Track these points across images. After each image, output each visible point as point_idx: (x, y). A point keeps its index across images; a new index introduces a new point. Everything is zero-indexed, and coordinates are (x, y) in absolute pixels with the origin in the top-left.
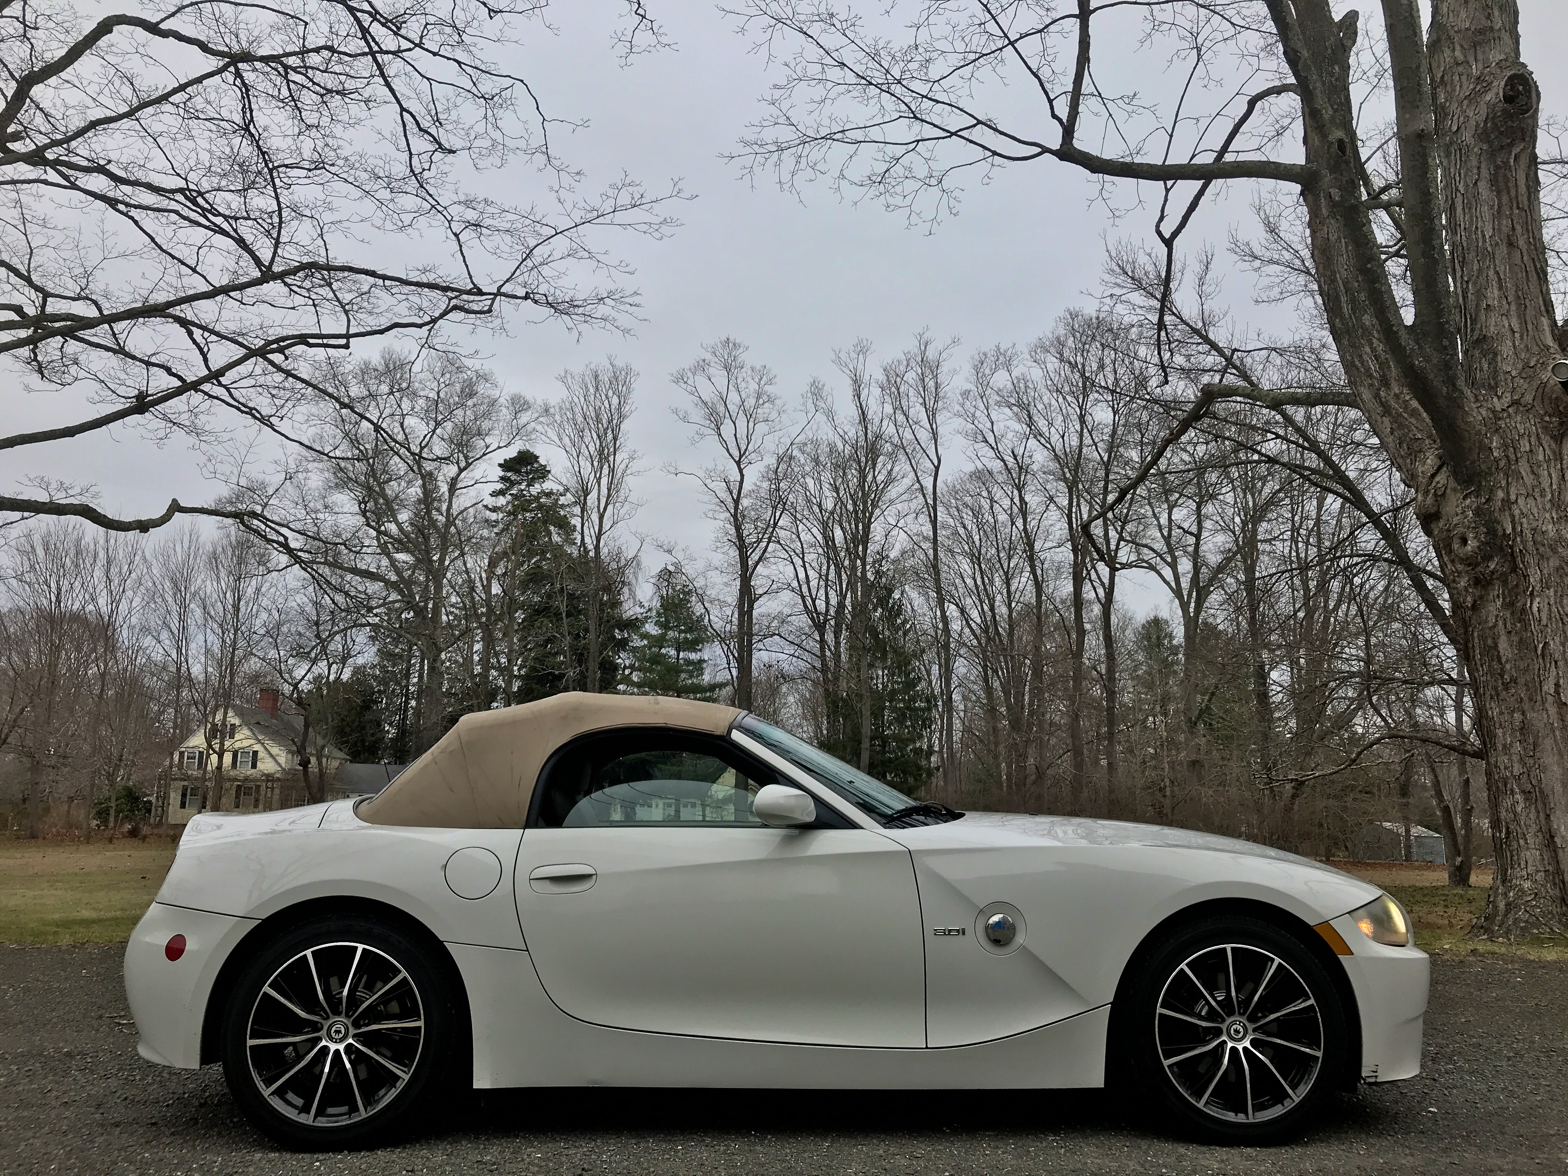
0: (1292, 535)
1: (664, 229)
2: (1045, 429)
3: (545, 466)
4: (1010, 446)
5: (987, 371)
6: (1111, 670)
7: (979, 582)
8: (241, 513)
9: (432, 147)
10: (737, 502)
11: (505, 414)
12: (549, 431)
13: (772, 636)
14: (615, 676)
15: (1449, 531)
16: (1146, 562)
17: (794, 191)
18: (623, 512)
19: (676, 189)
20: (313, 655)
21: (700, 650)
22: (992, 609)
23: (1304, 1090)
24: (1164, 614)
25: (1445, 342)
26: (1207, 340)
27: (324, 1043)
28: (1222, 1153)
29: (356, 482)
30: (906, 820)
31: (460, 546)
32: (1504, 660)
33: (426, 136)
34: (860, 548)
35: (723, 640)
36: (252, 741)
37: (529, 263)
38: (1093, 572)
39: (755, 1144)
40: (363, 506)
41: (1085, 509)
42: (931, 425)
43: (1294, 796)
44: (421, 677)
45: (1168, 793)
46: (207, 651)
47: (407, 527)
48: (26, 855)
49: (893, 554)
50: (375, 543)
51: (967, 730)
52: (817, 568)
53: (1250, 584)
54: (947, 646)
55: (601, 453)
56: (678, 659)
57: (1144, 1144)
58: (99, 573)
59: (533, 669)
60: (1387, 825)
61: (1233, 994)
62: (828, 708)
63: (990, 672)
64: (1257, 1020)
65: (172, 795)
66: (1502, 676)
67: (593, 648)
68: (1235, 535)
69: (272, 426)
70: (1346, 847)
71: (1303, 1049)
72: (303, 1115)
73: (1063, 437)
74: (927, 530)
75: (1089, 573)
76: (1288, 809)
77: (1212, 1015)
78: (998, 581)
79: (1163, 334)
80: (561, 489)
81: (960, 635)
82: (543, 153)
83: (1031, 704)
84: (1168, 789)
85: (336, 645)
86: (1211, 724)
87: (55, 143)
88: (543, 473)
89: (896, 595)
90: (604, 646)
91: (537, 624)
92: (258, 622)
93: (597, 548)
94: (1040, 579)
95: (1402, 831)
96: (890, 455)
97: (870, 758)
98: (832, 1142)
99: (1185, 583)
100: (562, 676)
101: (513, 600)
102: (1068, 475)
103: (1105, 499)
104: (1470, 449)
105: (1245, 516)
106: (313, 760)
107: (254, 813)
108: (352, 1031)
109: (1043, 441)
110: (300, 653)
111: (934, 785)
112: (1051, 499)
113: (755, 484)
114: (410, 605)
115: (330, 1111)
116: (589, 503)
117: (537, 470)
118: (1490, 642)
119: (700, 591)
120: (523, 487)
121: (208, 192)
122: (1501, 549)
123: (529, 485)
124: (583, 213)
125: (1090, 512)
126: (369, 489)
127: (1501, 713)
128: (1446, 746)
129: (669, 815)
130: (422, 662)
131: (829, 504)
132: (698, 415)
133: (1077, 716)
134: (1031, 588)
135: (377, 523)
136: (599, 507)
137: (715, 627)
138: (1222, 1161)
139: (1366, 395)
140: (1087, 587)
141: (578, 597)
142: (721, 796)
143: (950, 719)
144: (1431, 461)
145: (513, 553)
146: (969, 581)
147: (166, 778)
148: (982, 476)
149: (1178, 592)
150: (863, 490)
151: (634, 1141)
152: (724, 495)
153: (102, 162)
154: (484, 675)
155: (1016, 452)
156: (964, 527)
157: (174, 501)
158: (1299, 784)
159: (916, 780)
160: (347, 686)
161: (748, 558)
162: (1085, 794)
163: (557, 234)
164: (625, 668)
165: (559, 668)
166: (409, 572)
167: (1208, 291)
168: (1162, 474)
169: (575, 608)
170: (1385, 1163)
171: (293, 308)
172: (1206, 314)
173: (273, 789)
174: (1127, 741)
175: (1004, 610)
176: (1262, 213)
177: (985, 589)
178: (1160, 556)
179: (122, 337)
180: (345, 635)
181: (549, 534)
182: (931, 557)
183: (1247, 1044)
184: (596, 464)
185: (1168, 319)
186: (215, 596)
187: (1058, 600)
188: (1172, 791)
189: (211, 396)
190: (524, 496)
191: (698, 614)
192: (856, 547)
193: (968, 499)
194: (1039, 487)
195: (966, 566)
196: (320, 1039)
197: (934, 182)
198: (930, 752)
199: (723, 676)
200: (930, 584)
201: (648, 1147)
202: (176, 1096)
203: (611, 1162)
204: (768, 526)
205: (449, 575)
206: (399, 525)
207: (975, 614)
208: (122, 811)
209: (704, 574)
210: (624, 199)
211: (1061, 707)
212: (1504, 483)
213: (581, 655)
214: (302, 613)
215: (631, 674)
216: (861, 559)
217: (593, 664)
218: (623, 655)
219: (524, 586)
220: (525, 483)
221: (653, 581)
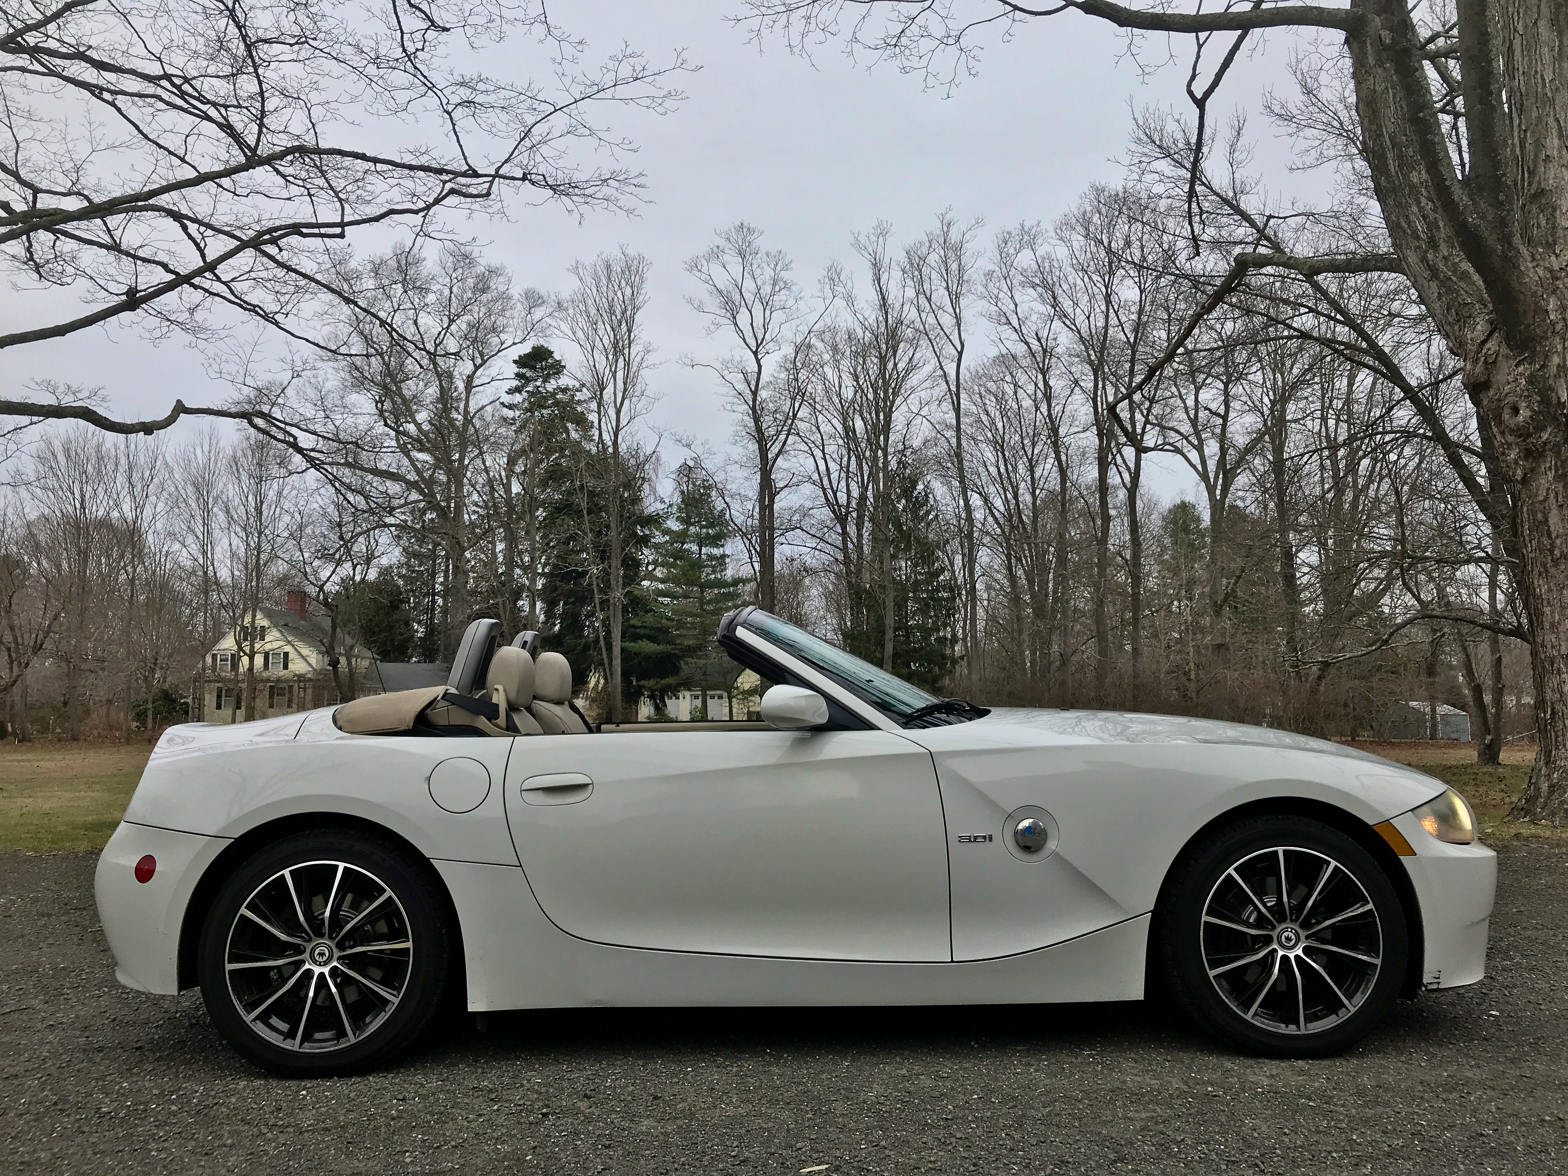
0: (1322, 414)
1: (668, 103)
2: (1070, 311)
3: (560, 361)
4: (1034, 328)
5: (1012, 251)
6: (1136, 555)
7: (1002, 470)
8: (249, 413)
9: (425, 25)
10: (755, 393)
11: (519, 310)
12: (562, 324)
13: (793, 529)
14: (637, 574)
15: (1499, 400)
16: (1171, 445)
17: (804, 55)
18: (639, 406)
19: (680, 60)
20: (337, 556)
21: (723, 546)
22: (1016, 497)
23: (1360, 999)
24: (1190, 498)
25: (1502, 197)
26: (1238, 211)
27: (307, 966)
28: (1272, 1067)
29: (372, 381)
30: (928, 718)
31: (478, 444)
32: (1553, 536)
33: (417, 13)
34: (882, 438)
35: (744, 535)
36: (282, 643)
37: (527, 143)
38: (1118, 457)
39: (770, 1064)
40: (379, 405)
41: (1110, 390)
42: (954, 310)
43: (1320, 678)
44: (446, 577)
45: (1193, 677)
46: (233, 554)
47: (426, 427)
48: (68, 757)
49: (916, 443)
50: (394, 443)
51: (992, 618)
52: (838, 460)
53: (1278, 465)
54: (970, 536)
55: (615, 345)
56: (700, 554)
57: (1186, 1058)
58: (121, 479)
59: (555, 567)
60: (1413, 704)
61: (1285, 899)
62: (851, 600)
63: (1013, 561)
64: (1311, 926)
65: (207, 697)
66: (1552, 552)
67: (616, 545)
68: (1263, 416)
69: (277, 324)
70: (1372, 727)
71: (1360, 956)
72: (289, 1041)
73: (1088, 318)
74: (951, 418)
75: (1114, 458)
76: (1314, 691)
77: (1262, 922)
78: (1022, 468)
79: (1194, 205)
80: (577, 385)
81: (983, 524)
82: (541, 22)
83: (1055, 592)
84: (1193, 673)
85: (360, 546)
86: (1236, 608)
87: (29, 28)
88: (558, 368)
89: (920, 487)
90: (626, 543)
91: (559, 521)
92: (282, 525)
93: (615, 443)
94: (1065, 465)
95: (1428, 709)
96: (911, 342)
97: (894, 648)
98: (853, 1060)
99: (1212, 466)
100: (585, 573)
101: (534, 499)
102: (1093, 358)
103: (1131, 381)
104: (1525, 312)
105: (1275, 394)
106: (343, 660)
107: (287, 713)
108: (337, 953)
109: (1068, 322)
110: (325, 555)
111: (957, 674)
112: (1076, 382)
113: (773, 375)
114: (432, 505)
115: (318, 1036)
116: (605, 397)
117: (552, 366)
118: (1540, 516)
119: (720, 486)
120: (538, 384)
121: (195, 78)
122: (1555, 418)
123: (544, 381)
124: (582, 88)
125: (1115, 394)
126: (385, 387)
127: (1550, 590)
128: (1481, 625)
129: (696, 707)
130: (447, 561)
131: (848, 393)
132: (713, 304)
133: (1102, 602)
134: (1055, 474)
135: (396, 423)
136: (615, 402)
137: (738, 521)
138: (1272, 1076)
139: (1412, 258)
140: (1112, 471)
141: (598, 495)
142: (747, 687)
143: (974, 608)
144: (1481, 328)
145: (532, 450)
146: (993, 470)
147: (199, 680)
148: (1007, 361)
149: (1204, 476)
150: (884, 378)
151: (641, 1062)
152: (742, 387)
153: (82, 49)
154: (509, 573)
155: (1040, 335)
156: (988, 415)
157: (178, 401)
158: (1326, 665)
159: (940, 669)
160: (374, 587)
161: (767, 451)
162: (1109, 679)
163: (556, 111)
164: (648, 564)
165: (582, 565)
166: (430, 472)
167: (1239, 159)
168: (1189, 353)
169: (596, 505)
170: (1449, 1076)
171: (289, 199)
172: (1238, 183)
173: (305, 689)
174: (1152, 626)
175: (1028, 498)
176: (1298, 73)
177: (1009, 478)
178: (1186, 438)
179: (117, 234)
180: (369, 536)
181: (567, 431)
182: (954, 445)
183: (1299, 952)
184: (611, 357)
185: (1199, 188)
186: (237, 500)
187: (1083, 487)
188: (1197, 675)
189: (211, 293)
190: (540, 392)
191: (719, 509)
192: (877, 437)
193: (990, 384)
194: (1064, 370)
195: (989, 454)
196: (303, 962)
197: (951, 41)
198: (954, 640)
199: (746, 571)
200: (953, 472)
201: (656, 1069)
202: (167, 1016)
203: (615, 1087)
204: (787, 418)
205: (469, 474)
206: (418, 426)
207: (998, 503)
208: (160, 713)
209: (723, 468)
210: (625, 71)
211: (1086, 594)
212: (1560, 348)
213: (604, 552)
214: (325, 514)
215: (654, 569)
216: (882, 450)
217: (616, 562)
218: (646, 551)
219: (544, 484)
220: (540, 380)
221: (673, 476)
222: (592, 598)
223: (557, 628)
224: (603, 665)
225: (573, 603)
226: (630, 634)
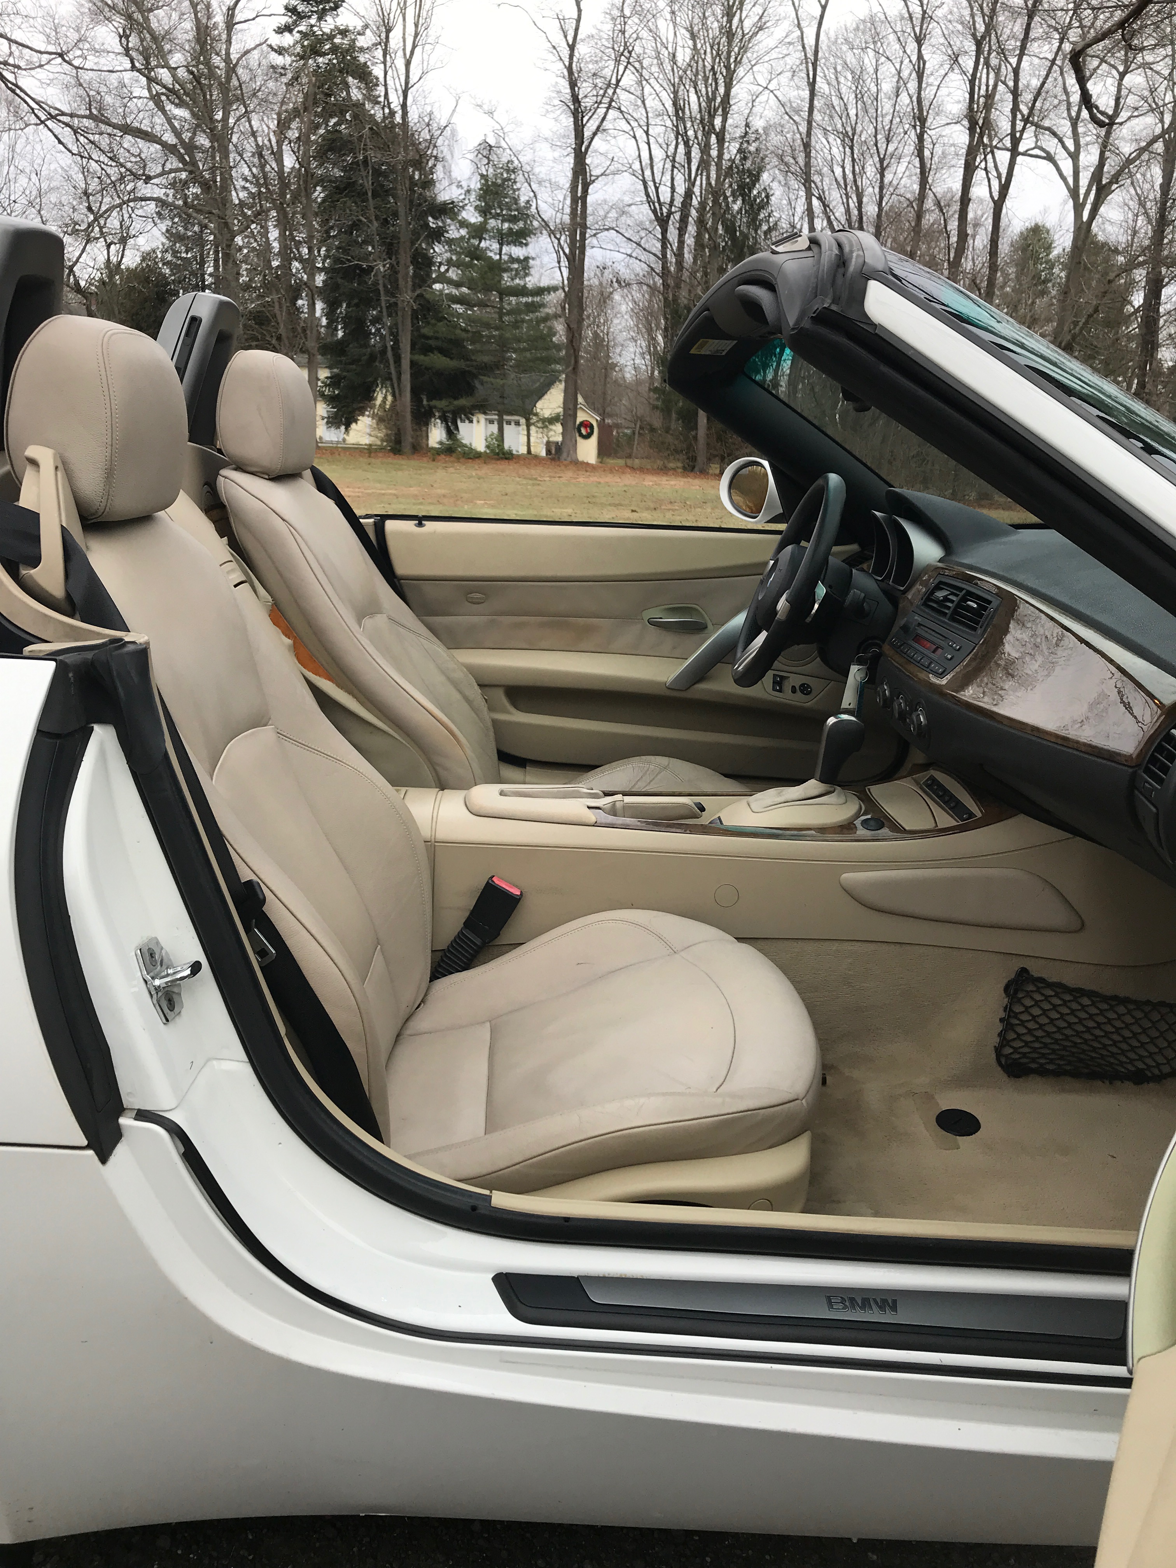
7: (849, 172)
10: (572, 48)
13: (608, 230)
14: (429, 275)
16: (1045, 151)
18: (433, 58)
20: (89, 233)
21: (527, 245)
22: (859, 206)
24: (1050, 222)
29: (114, 9)
31: (243, 101)
34: (718, 119)
35: (552, 233)
38: (989, 159)
40: (124, 41)
44: (216, 267)
47: (182, 74)
49: (761, 126)
50: (146, 93)
52: (664, 145)
56: (500, 254)
59: (337, 260)
62: (666, 318)
67: (405, 237)
74: (804, 98)
75: (984, 160)
78: (871, 171)
80: (359, 25)
88: (336, 3)
90: (416, 236)
91: (340, 204)
93: (404, 106)
94: (927, 165)
99: (1084, 181)
100: (370, 270)
101: (309, 174)
102: (979, 25)
110: (76, 231)
112: (955, 59)
113: (595, 27)
114: (195, 176)
116: (392, 43)
119: (526, 169)
120: (313, 21)
123: (320, 19)
126: (129, 17)
129: (492, 434)
130: (217, 247)
131: (683, 58)
134: (913, 176)
135: (146, 66)
136: (404, 50)
137: (546, 215)
140: (979, 178)
141: (384, 173)
142: (547, 414)
145: (306, 111)
146: (838, 171)
148: (878, 24)
149: (1074, 192)
150: (726, 39)
154: (286, 267)
156: (840, 96)
160: (132, 273)
161: (583, 126)
164: (441, 264)
165: (367, 260)
166: (189, 135)
169: (382, 186)
175: (873, 208)
177: (855, 181)
178: (1062, 142)
181: (347, 87)
182: (804, 135)
187: (943, 194)
190: (315, 33)
191: (524, 198)
192: (712, 117)
193: (850, 56)
194: (943, 41)
204: (608, 86)
205: (235, 139)
206: (173, 70)
209: (531, 146)
213: (391, 244)
214: (69, 179)
215: (447, 271)
216: (717, 135)
217: (405, 257)
218: (438, 248)
219: (322, 155)
220: (315, 16)
221: (471, 156)
222: (379, 300)
223: (340, 334)
224: (391, 379)
225: (357, 305)
226: (421, 345)
